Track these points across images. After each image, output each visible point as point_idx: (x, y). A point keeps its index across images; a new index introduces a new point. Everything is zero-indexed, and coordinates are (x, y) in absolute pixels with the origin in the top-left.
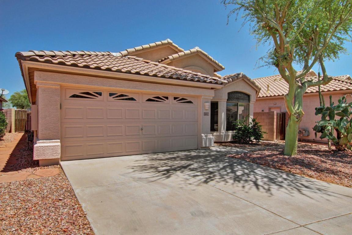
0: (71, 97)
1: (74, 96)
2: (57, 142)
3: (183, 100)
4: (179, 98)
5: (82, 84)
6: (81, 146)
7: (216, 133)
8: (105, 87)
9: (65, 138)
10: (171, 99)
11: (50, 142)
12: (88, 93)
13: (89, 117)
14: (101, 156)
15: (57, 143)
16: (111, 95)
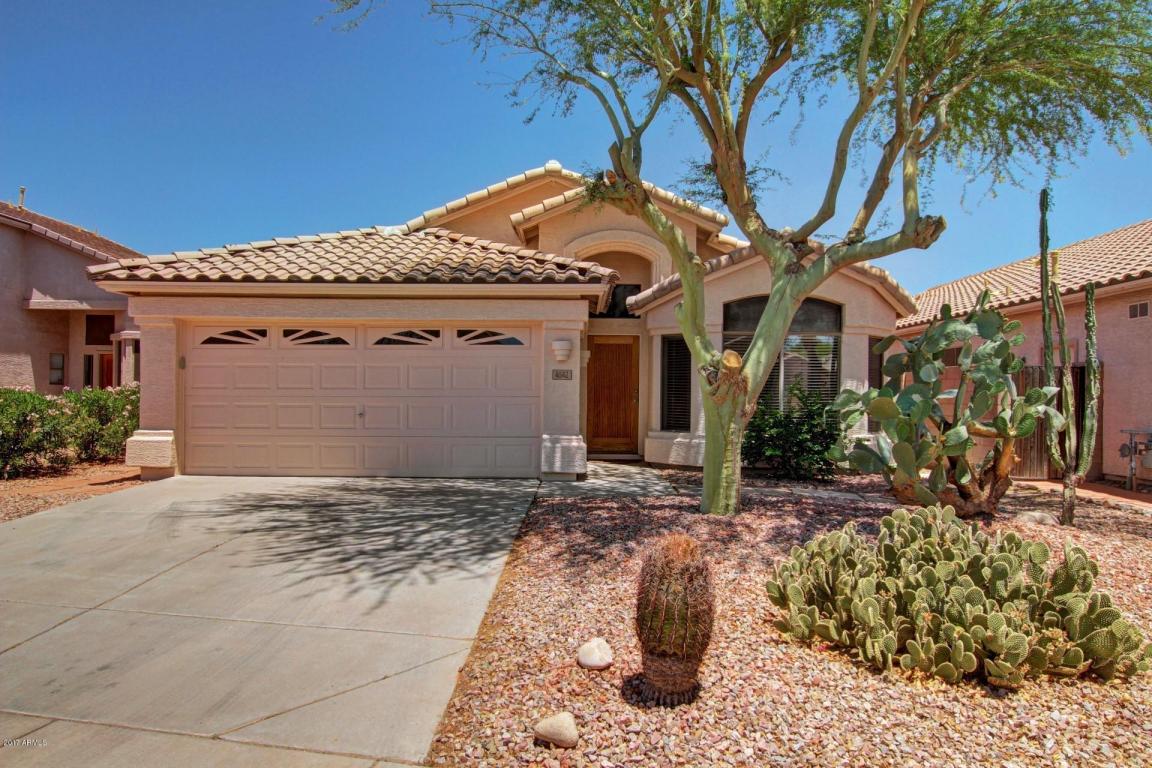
0: (204, 343)
1: (211, 341)
2: (167, 435)
3: (488, 337)
4: (472, 331)
5: (212, 315)
6: (222, 446)
7: (685, 438)
8: (275, 317)
9: (193, 428)
10: (449, 335)
11: (155, 434)
12: (237, 334)
13: (241, 385)
14: (265, 471)
15: (167, 437)
16: (287, 333)
